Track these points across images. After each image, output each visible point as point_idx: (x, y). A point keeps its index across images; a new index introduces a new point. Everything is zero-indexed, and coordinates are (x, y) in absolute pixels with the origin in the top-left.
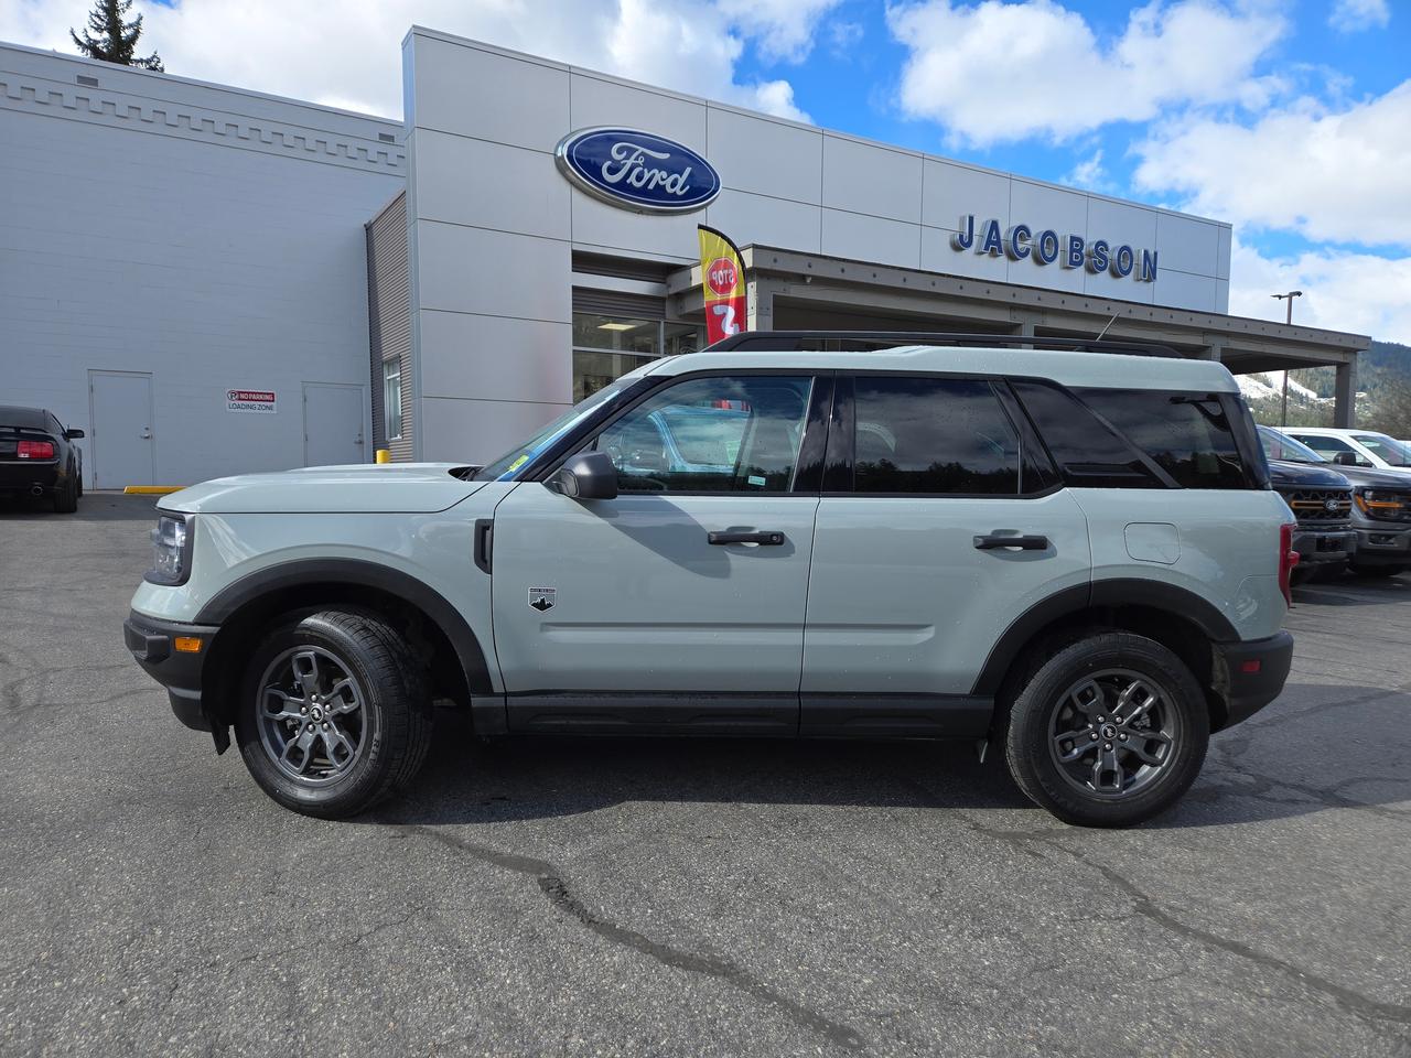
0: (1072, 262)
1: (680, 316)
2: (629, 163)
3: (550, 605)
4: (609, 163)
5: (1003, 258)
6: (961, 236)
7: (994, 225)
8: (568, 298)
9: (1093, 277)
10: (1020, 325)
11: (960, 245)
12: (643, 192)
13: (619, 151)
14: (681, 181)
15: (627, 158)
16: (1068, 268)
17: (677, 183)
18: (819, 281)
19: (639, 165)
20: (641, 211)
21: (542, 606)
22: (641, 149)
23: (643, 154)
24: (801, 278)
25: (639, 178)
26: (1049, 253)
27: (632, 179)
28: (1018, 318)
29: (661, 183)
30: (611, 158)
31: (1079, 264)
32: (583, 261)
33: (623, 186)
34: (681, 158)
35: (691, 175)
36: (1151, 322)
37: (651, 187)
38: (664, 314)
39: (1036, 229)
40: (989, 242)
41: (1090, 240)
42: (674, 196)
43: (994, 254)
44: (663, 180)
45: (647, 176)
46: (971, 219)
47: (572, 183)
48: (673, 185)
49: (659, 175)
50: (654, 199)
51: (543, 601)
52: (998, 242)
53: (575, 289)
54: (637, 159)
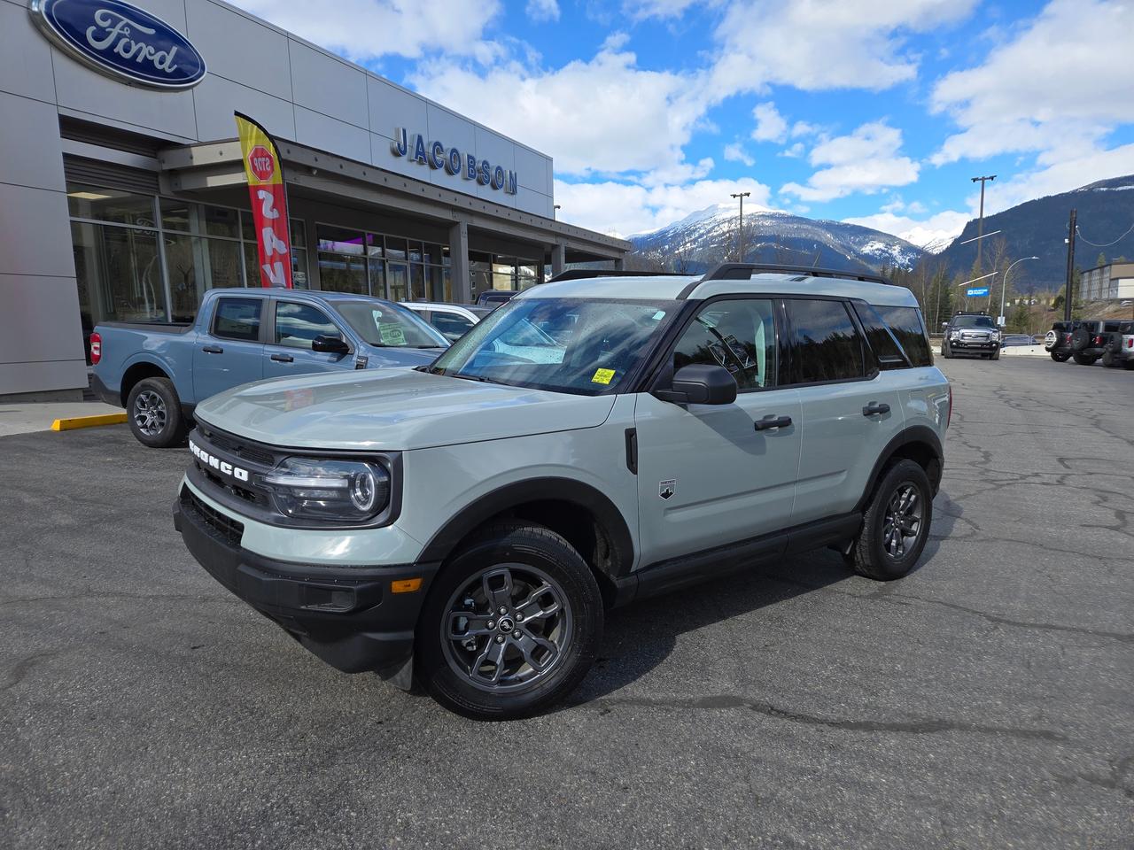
0: (469, 175)
1: (176, 193)
2: (115, 31)
3: (671, 493)
4: (93, 28)
5: (426, 167)
6: (399, 145)
7: (420, 138)
8: (59, 165)
9: (482, 187)
10: (458, 223)
11: (398, 153)
12: (131, 63)
13: (104, 18)
14: (169, 59)
15: (113, 26)
16: (467, 179)
17: (166, 59)
18: (325, 174)
19: (125, 36)
20: (130, 83)
21: (666, 495)
22: (126, 20)
23: (128, 25)
24: (308, 170)
25: (127, 50)
26: (456, 166)
27: (119, 49)
28: (457, 217)
29: (150, 58)
30: (94, 23)
31: (474, 177)
32: (72, 127)
33: (109, 54)
34: (165, 35)
35: (177, 55)
36: (531, 226)
37: (139, 59)
38: (158, 189)
39: (447, 146)
40: (418, 153)
41: (479, 158)
42: (162, 73)
43: (421, 163)
44: (150, 54)
45: (134, 48)
46: (404, 131)
47: (51, 42)
48: (161, 63)
49: (147, 51)
50: (142, 73)
51: (667, 490)
52: (423, 154)
53: (66, 156)
54: (122, 29)
